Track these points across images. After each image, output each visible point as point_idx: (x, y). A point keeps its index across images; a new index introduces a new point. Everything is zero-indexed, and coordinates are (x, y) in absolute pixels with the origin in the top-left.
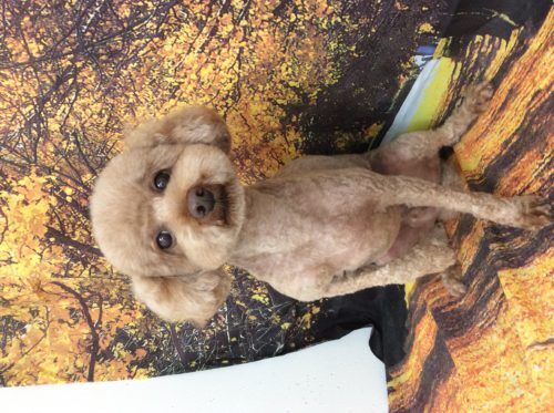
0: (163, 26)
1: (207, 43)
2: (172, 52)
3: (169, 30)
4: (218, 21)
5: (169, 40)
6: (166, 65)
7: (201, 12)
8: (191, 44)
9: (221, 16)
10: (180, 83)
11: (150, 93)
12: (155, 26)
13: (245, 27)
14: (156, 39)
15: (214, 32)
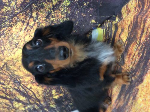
0: (11, 23)
1: (26, 28)
2: (15, 31)
3: (13, 24)
4: (29, 21)
5: (14, 28)
6: (14, 36)
7: (23, 18)
8: (21, 28)
9: (30, 19)
10: (19, 42)
11: (9, 46)
12: (9, 23)
13: (38, 23)
14: (10, 27)
15: (28, 24)
